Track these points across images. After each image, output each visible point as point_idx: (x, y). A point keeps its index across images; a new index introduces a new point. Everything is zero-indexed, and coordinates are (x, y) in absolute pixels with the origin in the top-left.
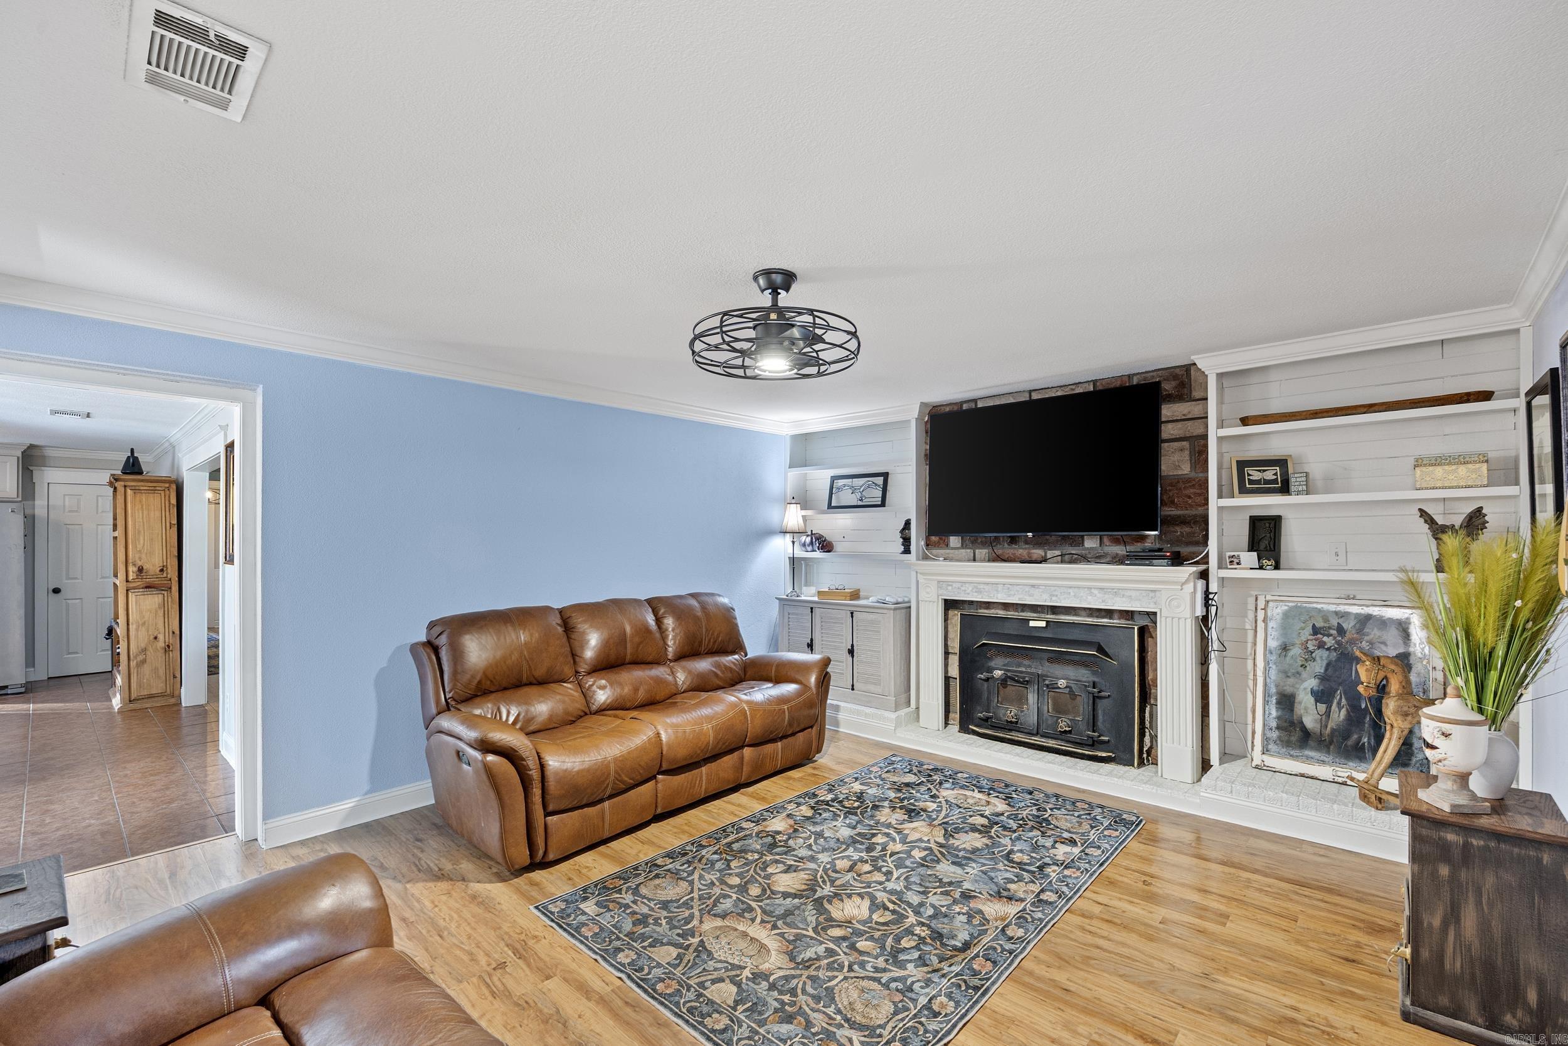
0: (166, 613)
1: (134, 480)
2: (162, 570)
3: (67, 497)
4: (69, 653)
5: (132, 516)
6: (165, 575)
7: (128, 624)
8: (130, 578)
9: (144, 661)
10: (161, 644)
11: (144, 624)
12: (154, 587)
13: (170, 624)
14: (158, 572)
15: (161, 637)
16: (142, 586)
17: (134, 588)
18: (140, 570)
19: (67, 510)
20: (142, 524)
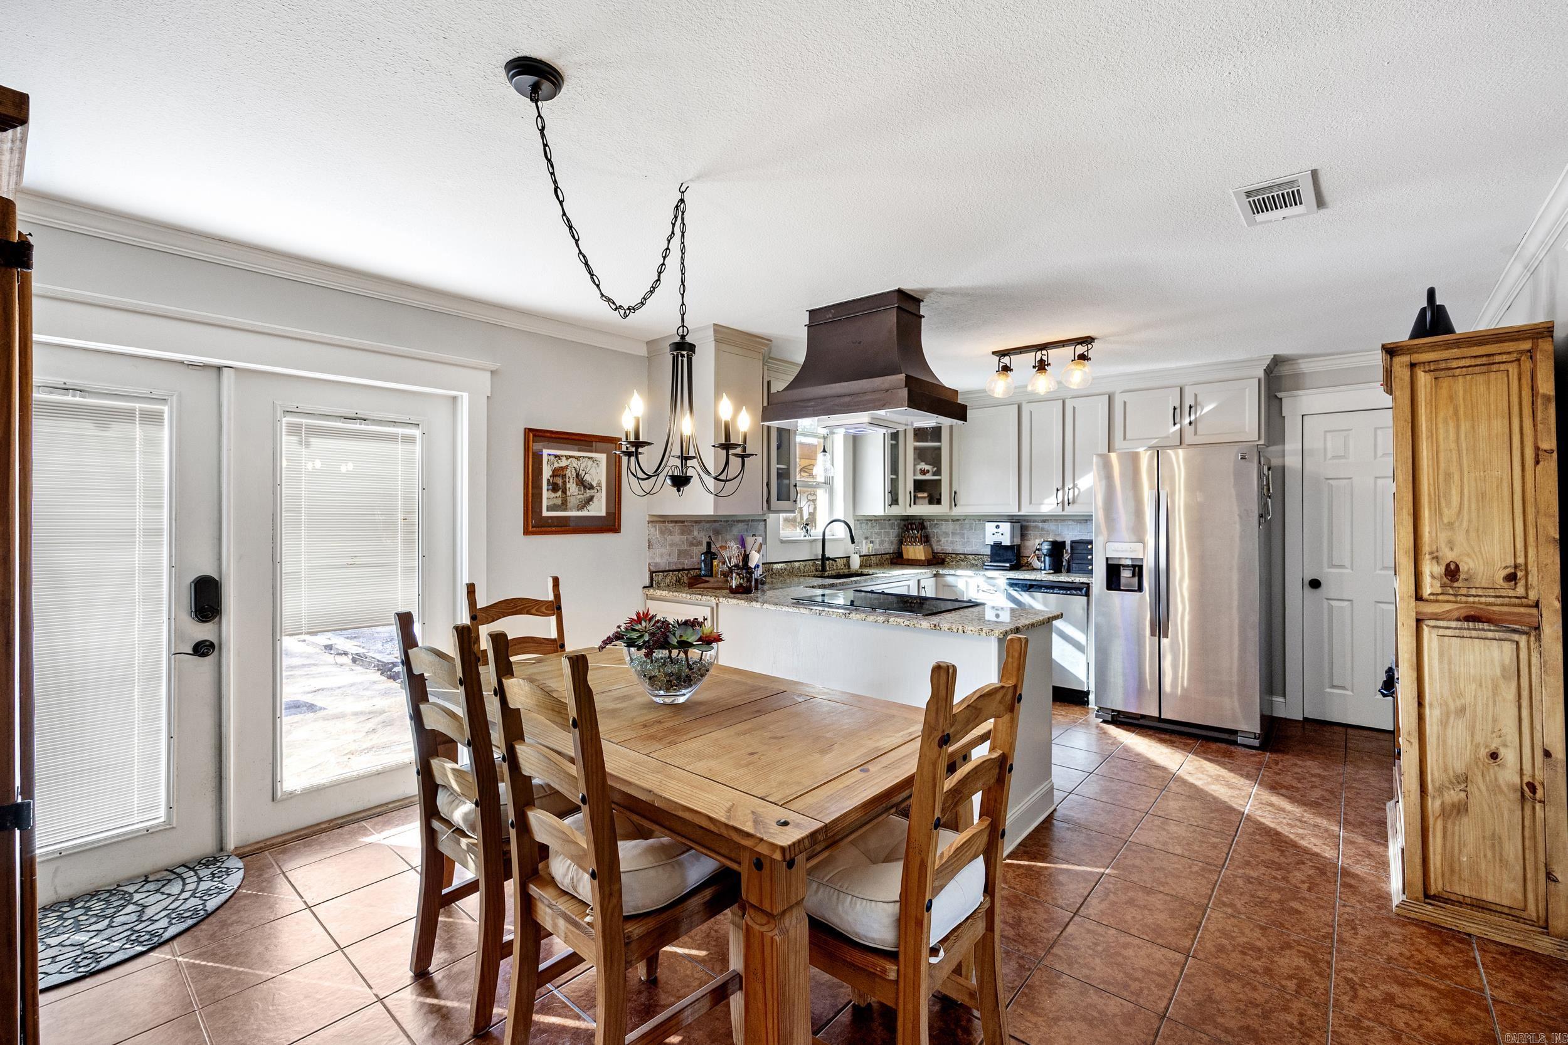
0: (1525, 694)
1: (1434, 347)
2: (1511, 578)
3: (1329, 436)
4: (1333, 687)
5: (1430, 437)
6: (1520, 590)
7: (1421, 704)
8: (1427, 591)
9: (1461, 809)
10: (1509, 775)
11: (1462, 711)
12: (1489, 621)
13: (1538, 727)
14: (1500, 582)
15: (1509, 756)
16: (1456, 614)
17: (1436, 617)
18: (1452, 572)
19: (1329, 455)
20: (1455, 453)
